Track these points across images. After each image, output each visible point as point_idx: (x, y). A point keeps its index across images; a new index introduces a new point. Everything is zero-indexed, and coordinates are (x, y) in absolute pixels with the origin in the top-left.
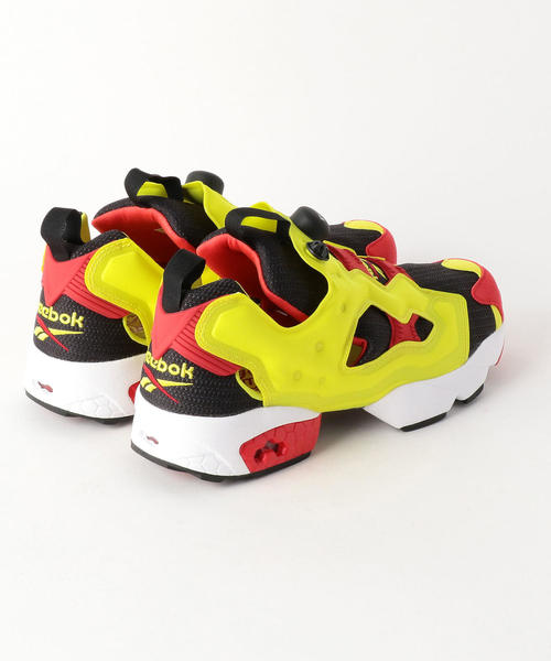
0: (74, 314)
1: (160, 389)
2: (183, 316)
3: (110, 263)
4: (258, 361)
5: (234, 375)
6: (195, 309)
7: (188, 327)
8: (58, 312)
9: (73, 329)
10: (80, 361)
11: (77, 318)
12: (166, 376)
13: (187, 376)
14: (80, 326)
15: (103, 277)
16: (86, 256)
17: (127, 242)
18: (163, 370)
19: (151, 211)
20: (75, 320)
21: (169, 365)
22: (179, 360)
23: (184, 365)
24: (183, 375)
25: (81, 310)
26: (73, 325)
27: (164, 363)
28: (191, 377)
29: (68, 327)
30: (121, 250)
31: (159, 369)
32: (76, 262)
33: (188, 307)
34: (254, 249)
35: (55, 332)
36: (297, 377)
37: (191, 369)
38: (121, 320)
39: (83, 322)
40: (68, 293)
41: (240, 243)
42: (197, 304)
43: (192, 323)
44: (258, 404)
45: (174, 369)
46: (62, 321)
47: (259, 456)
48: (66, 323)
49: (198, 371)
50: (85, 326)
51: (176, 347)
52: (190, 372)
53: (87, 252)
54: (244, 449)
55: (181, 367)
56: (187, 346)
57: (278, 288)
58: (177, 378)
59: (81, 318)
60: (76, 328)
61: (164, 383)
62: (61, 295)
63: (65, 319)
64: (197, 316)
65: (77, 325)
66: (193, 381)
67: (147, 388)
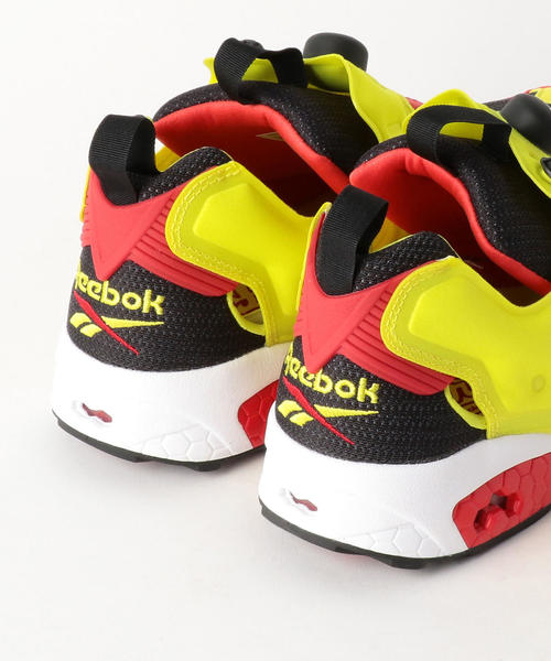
0: (148, 293)
1: (319, 423)
2: (360, 300)
3: (207, 205)
4: (479, 366)
5: (443, 392)
6: (379, 288)
7: (369, 319)
8: (119, 290)
9: (147, 318)
10: (159, 370)
11: (153, 298)
12: (332, 400)
13: (368, 399)
14: (159, 311)
15: (195, 229)
16: (167, 195)
17: (233, 168)
18: (326, 390)
19: (261, 110)
20: (150, 302)
21: (335, 381)
22: (353, 373)
23: (363, 381)
24: (360, 399)
25: (159, 286)
26: (145, 310)
27: (326, 378)
28: (374, 400)
29: (138, 315)
30: (225, 182)
31: (317, 388)
32: (149, 206)
33: (367, 285)
34: (455, 174)
35: (113, 323)
36: (537, 386)
37: (375, 386)
38: (225, 297)
39: (162, 305)
40: (136, 257)
41: (428, 164)
42: (382, 280)
43: (375, 312)
44: (480, 435)
45: (345, 389)
46: (127, 305)
47: (480, 520)
48: (135, 307)
49: (387, 390)
50: (166, 312)
51: (348, 352)
52: (372, 393)
53: (167, 188)
54: (459, 512)
55: (357, 385)
56: (366, 348)
57: (508, 243)
58: (351, 403)
59: (160, 299)
60: (152, 315)
61: (328, 412)
62: (125, 262)
63: (132, 301)
64: (383, 300)
65: (152, 310)
66: (379, 406)
67: (294, 419)
